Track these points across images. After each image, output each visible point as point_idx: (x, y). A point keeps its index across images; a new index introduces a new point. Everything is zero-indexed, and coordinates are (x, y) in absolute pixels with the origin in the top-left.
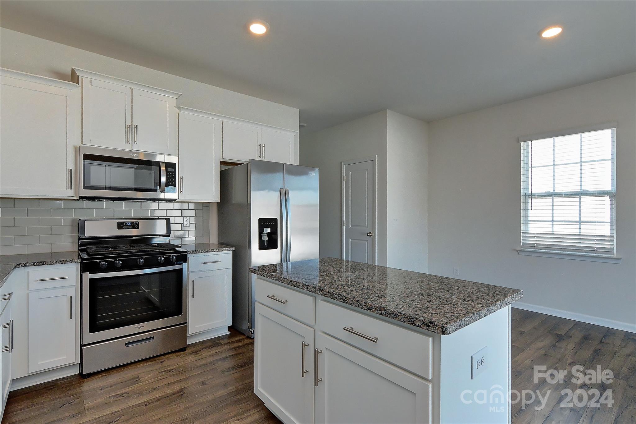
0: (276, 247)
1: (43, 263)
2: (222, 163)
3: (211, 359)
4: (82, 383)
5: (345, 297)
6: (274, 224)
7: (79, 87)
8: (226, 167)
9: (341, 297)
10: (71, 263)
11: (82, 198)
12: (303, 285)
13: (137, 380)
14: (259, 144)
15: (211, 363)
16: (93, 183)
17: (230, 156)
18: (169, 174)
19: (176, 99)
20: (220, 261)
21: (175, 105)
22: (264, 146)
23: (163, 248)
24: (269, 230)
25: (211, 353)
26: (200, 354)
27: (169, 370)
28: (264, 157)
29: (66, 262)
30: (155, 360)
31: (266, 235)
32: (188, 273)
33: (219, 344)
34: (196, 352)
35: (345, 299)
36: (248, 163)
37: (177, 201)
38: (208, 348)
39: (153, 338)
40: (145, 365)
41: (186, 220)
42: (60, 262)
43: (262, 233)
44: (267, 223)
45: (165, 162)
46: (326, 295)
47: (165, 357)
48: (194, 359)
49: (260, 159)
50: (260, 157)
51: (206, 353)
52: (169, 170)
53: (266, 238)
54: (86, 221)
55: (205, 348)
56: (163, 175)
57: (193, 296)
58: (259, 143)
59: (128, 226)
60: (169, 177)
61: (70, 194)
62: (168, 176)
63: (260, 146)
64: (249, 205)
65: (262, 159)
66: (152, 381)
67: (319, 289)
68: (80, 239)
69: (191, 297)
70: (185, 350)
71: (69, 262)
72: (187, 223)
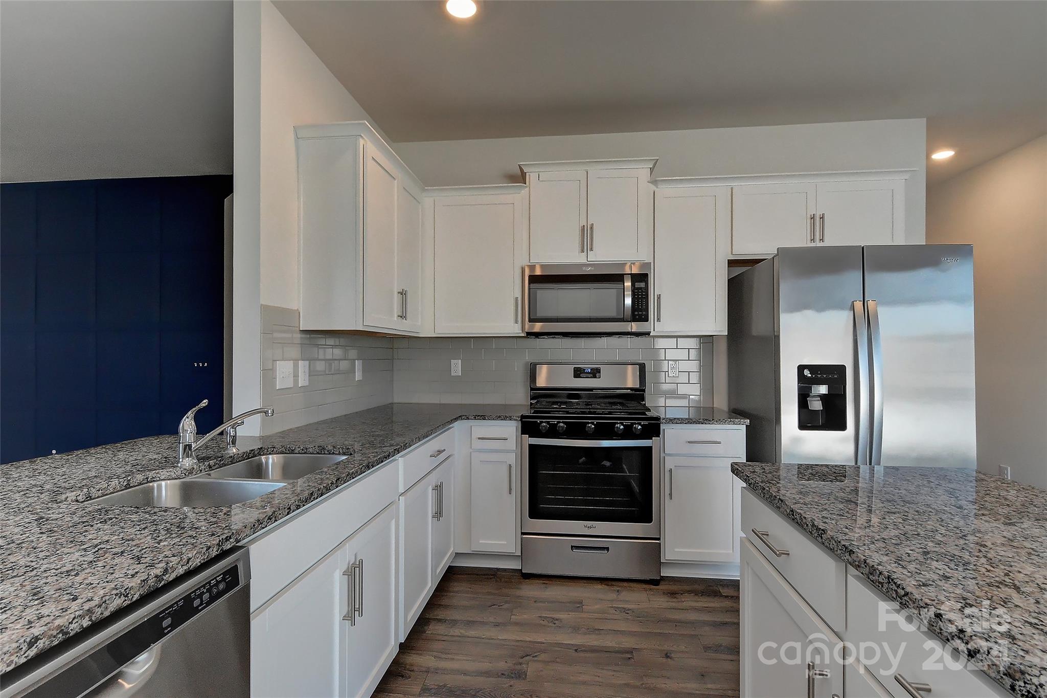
0: (842, 426)
1: (483, 418)
2: (732, 263)
3: (692, 616)
4: (521, 583)
5: (903, 589)
6: (836, 378)
7: (526, 187)
8: (738, 271)
9: (894, 587)
10: (511, 420)
11: (530, 334)
12: (813, 525)
13: (578, 605)
14: (811, 215)
15: (692, 623)
16: (540, 314)
17: (748, 248)
18: (638, 292)
19: (651, 168)
20: (719, 443)
21: (649, 180)
22: (822, 218)
23: (627, 411)
24: (823, 389)
25: (698, 605)
26: (679, 600)
27: (623, 608)
28: (822, 240)
29: (505, 418)
30: (612, 585)
31: (818, 400)
32: (662, 455)
33: (716, 594)
34: (673, 594)
35: (904, 596)
36: (775, 256)
37: (651, 334)
38: (696, 593)
39: (607, 549)
40: (595, 587)
41: (672, 366)
42: (499, 418)
43: (808, 396)
44: (819, 376)
45: (631, 274)
46: (859, 566)
47: (625, 584)
48: (665, 605)
49: (813, 245)
50: (813, 240)
51: (689, 601)
52: (637, 285)
53: (816, 405)
54: (537, 366)
55: (690, 592)
56: (628, 295)
57: (671, 495)
58: (811, 212)
59: (587, 373)
60: (638, 296)
61: (515, 329)
62: (636, 295)
63: (813, 218)
64: (777, 338)
65: (819, 244)
66: (596, 615)
67: (844, 545)
68: (532, 389)
69: (667, 497)
70: (657, 585)
71: (508, 419)
72: (674, 370)
